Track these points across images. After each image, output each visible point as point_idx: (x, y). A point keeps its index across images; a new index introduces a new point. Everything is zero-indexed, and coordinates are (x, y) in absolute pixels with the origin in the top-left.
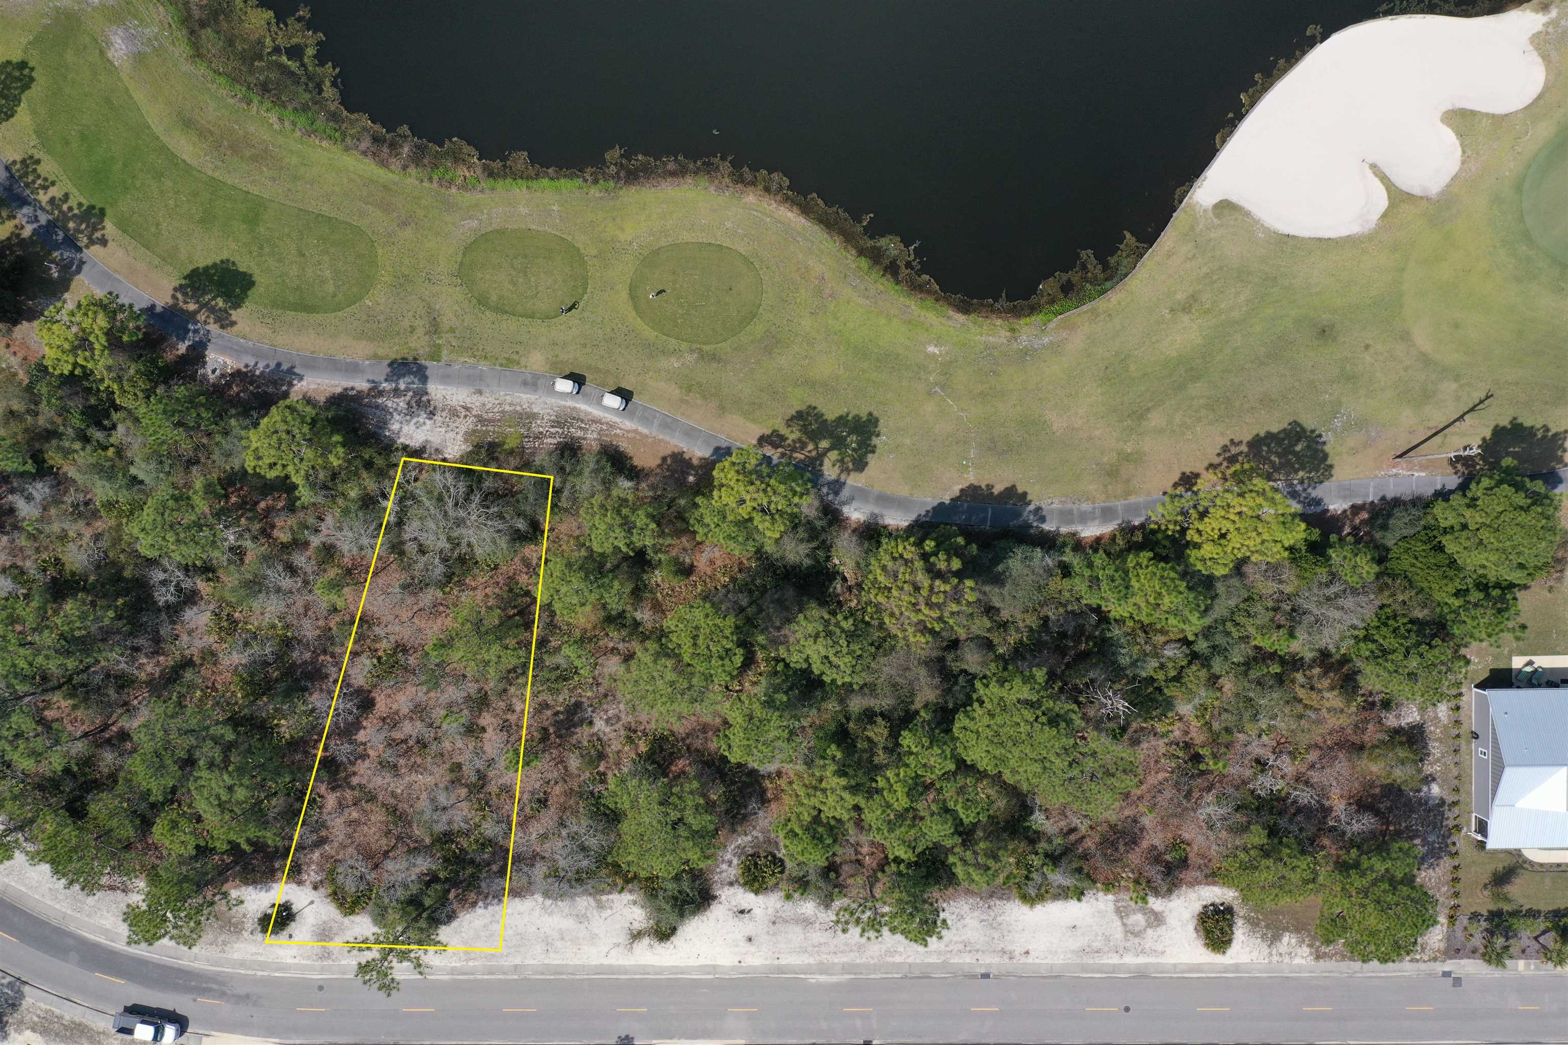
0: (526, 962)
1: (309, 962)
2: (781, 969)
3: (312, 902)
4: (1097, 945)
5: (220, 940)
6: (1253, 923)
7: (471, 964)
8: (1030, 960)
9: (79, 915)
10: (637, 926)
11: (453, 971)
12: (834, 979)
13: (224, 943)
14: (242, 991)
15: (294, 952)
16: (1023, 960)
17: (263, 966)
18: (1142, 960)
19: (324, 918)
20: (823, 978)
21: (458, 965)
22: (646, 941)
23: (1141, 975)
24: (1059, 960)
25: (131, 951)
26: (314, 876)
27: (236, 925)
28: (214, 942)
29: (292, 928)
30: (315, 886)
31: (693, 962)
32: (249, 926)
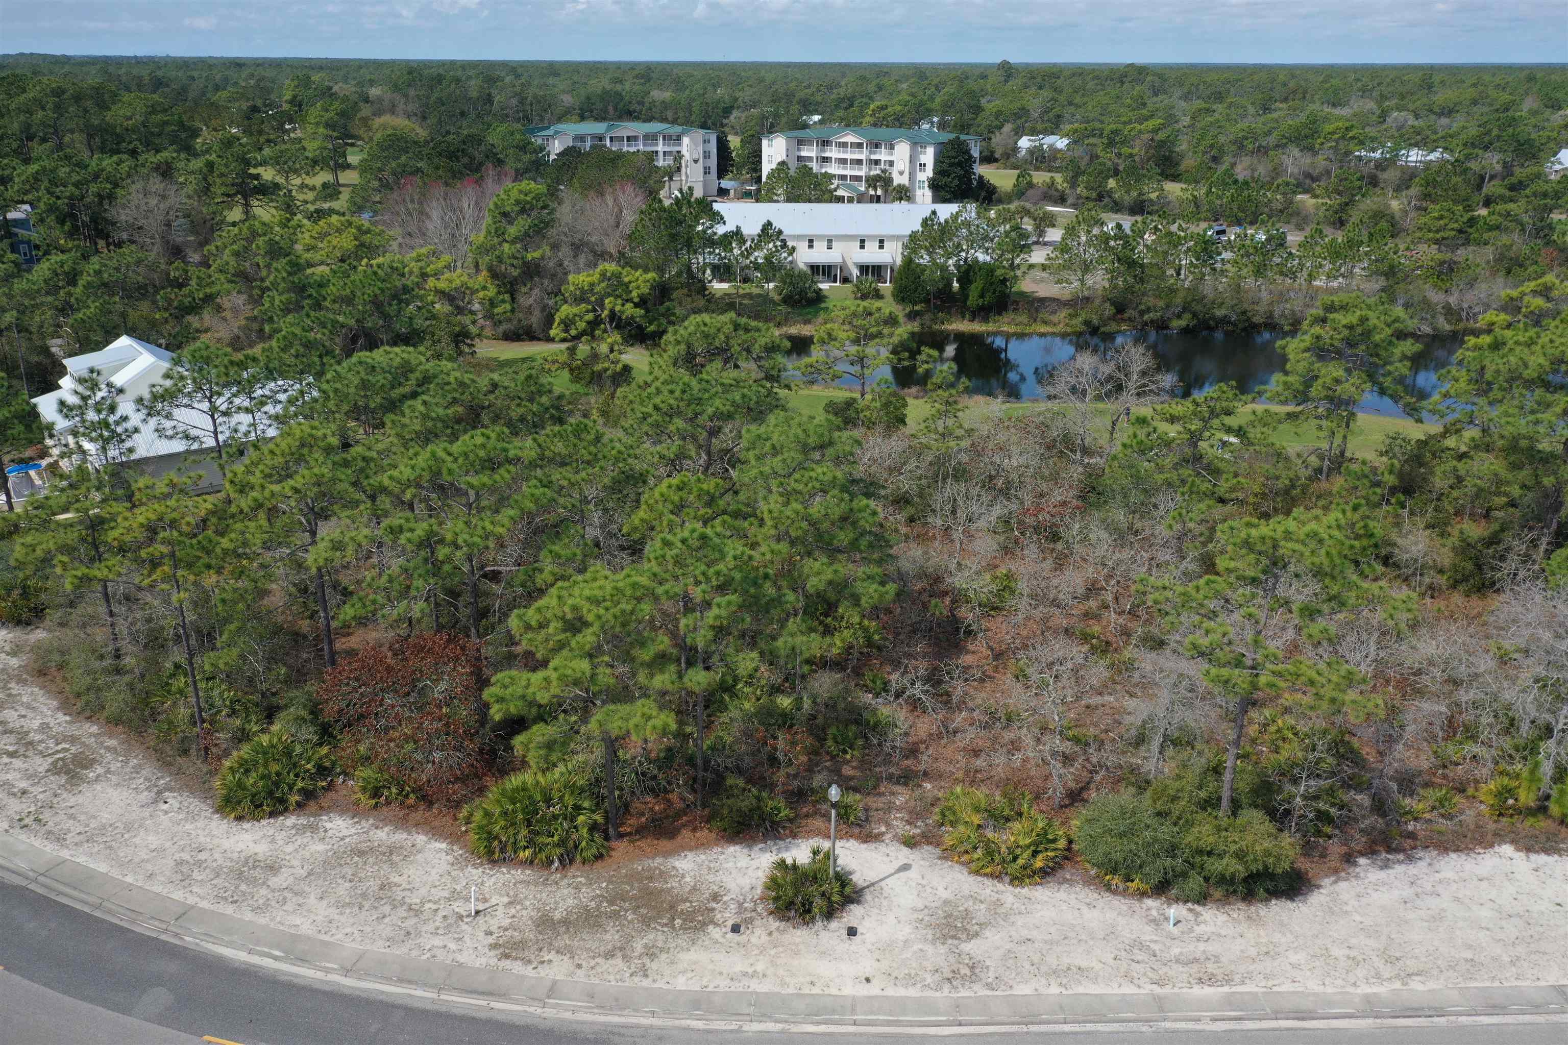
1: (913, 992)
3: (905, 867)
5: (638, 946)
7: (1416, 985)
9: (229, 910)
13: (651, 953)
15: (865, 964)
17: (764, 1004)
19: (945, 895)
21: (1382, 990)
25: (349, 982)
26: (901, 827)
27: (689, 917)
28: (620, 950)
29: (854, 914)
30: (910, 843)
32: (730, 915)
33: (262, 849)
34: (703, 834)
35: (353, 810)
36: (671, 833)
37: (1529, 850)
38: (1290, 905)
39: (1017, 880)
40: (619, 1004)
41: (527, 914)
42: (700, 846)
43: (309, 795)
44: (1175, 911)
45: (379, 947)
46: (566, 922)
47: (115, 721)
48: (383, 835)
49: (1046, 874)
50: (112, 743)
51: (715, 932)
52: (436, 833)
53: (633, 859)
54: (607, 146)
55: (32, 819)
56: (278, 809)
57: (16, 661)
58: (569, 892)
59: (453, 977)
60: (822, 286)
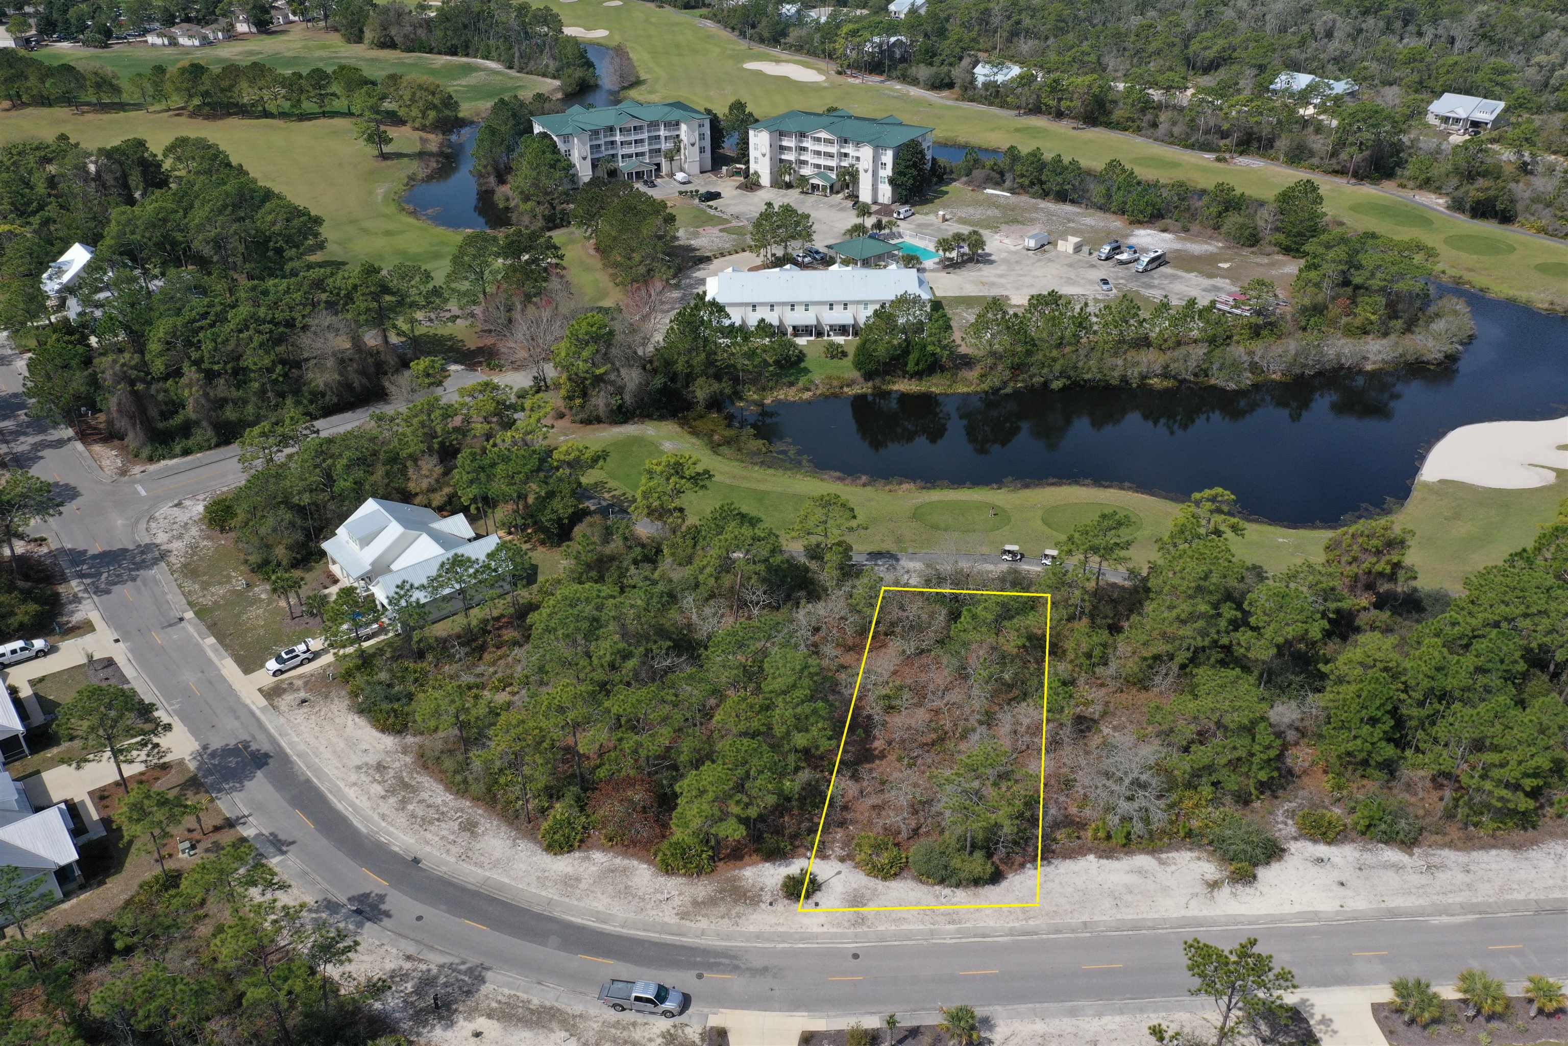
0: (1096, 918)
1: (840, 930)
2: (1393, 913)
3: (839, 873)
5: (733, 912)
7: (1031, 923)
9: (567, 900)
10: (1209, 877)
11: (1011, 932)
13: (739, 916)
14: (758, 963)
15: (822, 918)
17: (784, 936)
19: (855, 886)
20: (1445, 919)
21: (1017, 924)
22: (1226, 890)
25: (624, 931)
26: (839, 852)
27: (752, 899)
28: (727, 915)
29: (819, 896)
30: (842, 860)
31: (1287, 909)
32: (768, 898)
33: (570, 870)
34: (754, 857)
35: (602, 848)
36: (741, 858)
37: (1101, 857)
38: (991, 887)
39: (885, 879)
40: (729, 937)
41: (687, 899)
42: (754, 863)
43: (581, 841)
44: (947, 891)
45: (632, 915)
46: (703, 903)
47: (476, 799)
48: (619, 861)
49: (896, 875)
50: (480, 812)
51: (763, 906)
52: (641, 859)
53: (727, 871)
54: (618, 138)
55: (465, 856)
56: (571, 849)
57: (408, 759)
58: (702, 888)
59: (664, 928)
60: (802, 341)
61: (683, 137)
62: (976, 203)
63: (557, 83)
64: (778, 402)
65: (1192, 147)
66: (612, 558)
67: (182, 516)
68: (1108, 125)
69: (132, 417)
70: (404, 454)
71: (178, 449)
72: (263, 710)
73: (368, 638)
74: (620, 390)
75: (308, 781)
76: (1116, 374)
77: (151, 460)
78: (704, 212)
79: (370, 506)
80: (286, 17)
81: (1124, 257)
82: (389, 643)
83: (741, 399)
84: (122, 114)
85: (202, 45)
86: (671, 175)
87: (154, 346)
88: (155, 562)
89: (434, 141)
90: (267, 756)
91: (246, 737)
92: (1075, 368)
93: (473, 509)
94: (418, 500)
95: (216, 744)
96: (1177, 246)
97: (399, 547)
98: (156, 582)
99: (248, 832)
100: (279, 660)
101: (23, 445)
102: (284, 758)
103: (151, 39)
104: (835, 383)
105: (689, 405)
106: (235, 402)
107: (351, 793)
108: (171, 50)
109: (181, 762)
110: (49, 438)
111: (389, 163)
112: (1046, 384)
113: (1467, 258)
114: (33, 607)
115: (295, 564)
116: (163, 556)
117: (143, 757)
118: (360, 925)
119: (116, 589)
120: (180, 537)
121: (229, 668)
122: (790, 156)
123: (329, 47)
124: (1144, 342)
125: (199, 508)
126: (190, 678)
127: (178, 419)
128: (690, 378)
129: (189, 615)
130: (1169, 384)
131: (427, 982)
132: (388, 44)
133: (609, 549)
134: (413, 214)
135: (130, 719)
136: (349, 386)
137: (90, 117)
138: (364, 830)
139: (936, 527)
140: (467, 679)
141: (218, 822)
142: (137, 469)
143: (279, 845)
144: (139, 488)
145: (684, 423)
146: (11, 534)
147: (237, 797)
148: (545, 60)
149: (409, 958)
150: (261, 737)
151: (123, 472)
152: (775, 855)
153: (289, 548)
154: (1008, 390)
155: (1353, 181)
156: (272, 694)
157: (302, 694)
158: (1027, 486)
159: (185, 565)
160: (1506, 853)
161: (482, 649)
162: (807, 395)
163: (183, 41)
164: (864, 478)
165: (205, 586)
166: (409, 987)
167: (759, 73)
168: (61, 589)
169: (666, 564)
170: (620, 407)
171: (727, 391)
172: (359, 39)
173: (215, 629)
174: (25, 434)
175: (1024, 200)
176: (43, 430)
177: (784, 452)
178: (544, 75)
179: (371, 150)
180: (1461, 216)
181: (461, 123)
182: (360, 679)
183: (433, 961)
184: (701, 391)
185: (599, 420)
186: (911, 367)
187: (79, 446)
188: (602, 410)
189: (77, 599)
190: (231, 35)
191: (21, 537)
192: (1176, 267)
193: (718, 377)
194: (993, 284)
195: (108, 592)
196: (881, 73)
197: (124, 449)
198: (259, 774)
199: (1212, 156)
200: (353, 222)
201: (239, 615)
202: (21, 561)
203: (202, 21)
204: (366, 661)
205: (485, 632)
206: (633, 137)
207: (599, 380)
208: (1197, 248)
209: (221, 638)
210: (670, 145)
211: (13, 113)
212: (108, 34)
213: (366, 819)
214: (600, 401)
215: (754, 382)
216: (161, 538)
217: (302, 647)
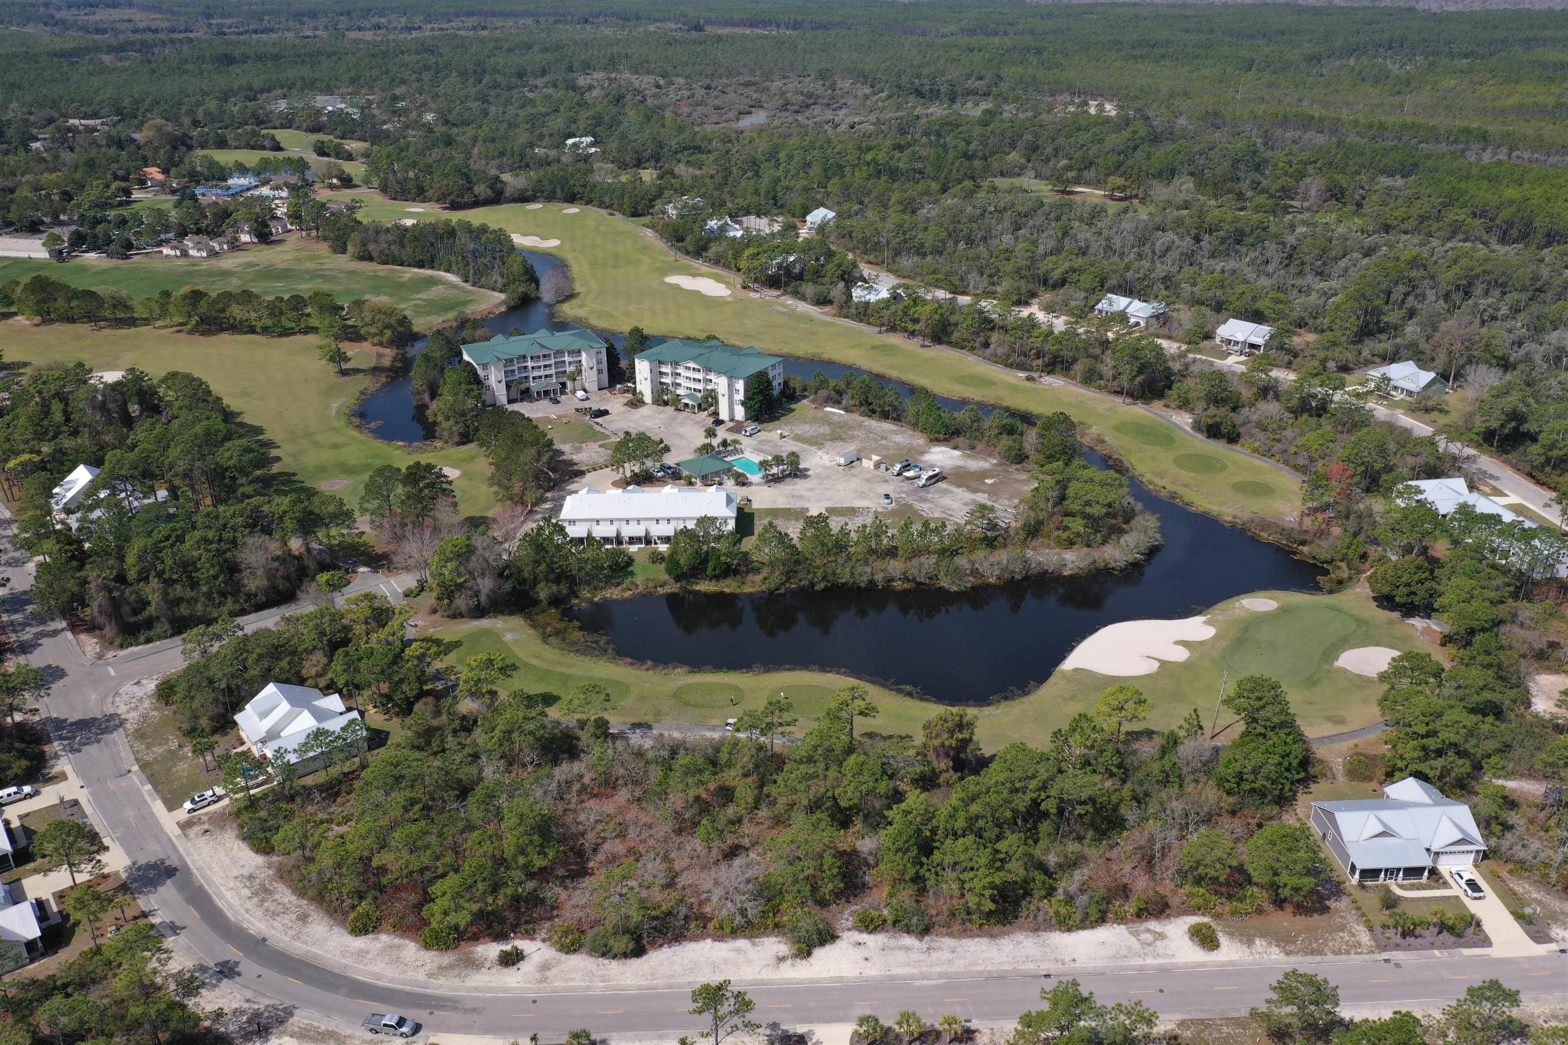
1: (529, 986)
2: (892, 978)
3: (539, 949)
4: (1123, 953)
5: (463, 974)
6: (1231, 935)
7: (655, 982)
8: (1078, 965)
9: (358, 965)
10: (781, 954)
11: (640, 988)
12: (934, 982)
13: (466, 976)
14: (470, 1005)
15: (520, 979)
16: (1072, 965)
17: (491, 989)
18: (1160, 961)
19: (547, 957)
20: (925, 982)
21: (645, 983)
22: (789, 962)
23: (1163, 970)
24: (1099, 964)
25: (390, 985)
26: (544, 935)
27: (477, 965)
28: (458, 976)
29: (521, 964)
30: (544, 941)
31: (825, 975)
32: (488, 965)
33: (363, 946)
34: (485, 939)
35: (388, 932)
36: (478, 939)
37: (715, 941)
38: (635, 959)
39: (567, 953)
40: (457, 990)
41: (435, 965)
42: (484, 943)
43: (375, 928)
44: (606, 961)
45: (397, 975)
46: (445, 968)
47: (310, 899)
48: (397, 941)
49: (575, 951)
50: (312, 908)
51: (483, 970)
52: (412, 940)
53: (465, 947)
54: (530, 364)
55: (296, 938)
56: (367, 932)
57: (271, 872)
58: (447, 958)
59: (416, 983)
60: (634, 548)
61: (584, 362)
62: (814, 421)
63: (503, 296)
64: (605, 599)
65: (1011, 366)
66: (438, 728)
67: (139, 692)
68: (949, 343)
69: (109, 616)
70: (300, 649)
71: (142, 639)
72: (178, 837)
73: (258, 786)
74: (477, 594)
75: (201, 887)
76: (865, 578)
77: (121, 647)
78: (591, 428)
79: (271, 688)
80: (284, 227)
81: (910, 474)
82: (273, 790)
83: (577, 597)
84: (133, 329)
85: (209, 256)
86: (574, 392)
87: (130, 559)
88: (116, 727)
89: (388, 355)
90: (176, 869)
91: (162, 856)
92: (834, 574)
93: (345, 691)
94: (310, 682)
95: (142, 861)
96: (960, 463)
97: (288, 719)
98: (115, 743)
99: (155, 920)
100: (193, 801)
101: (27, 635)
102: (187, 870)
103: (166, 251)
104: (651, 584)
105: (535, 602)
106: (188, 601)
107: (229, 895)
108: (181, 262)
109: (117, 873)
110: (48, 629)
111: (346, 378)
112: (812, 585)
113: (1185, 475)
114: (25, 763)
115: (214, 732)
116: (122, 723)
117: (89, 867)
118: (219, 981)
119: (85, 748)
120: (136, 708)
121: (158, 807)
122: (668, 380)
123: (318, 257)
124: (892, 552)
125: (151, 686)
126: (129, 814)
127: (145, 615)
128: (536, 581)
129: (136, 768)
130: (907, 586)
131: (257, 1015)
132: (367, 257)
133: (435, 723)
134: (358, 427)
135: (82, 844)
136: (274, 588)
137: (106, 332)
138: (233, 919)
139: (687, 704)
140: (321, 816)
141: (136, 914)
142: (110, 654)
143: (174, 929)
144: (111, 670)
145: (529, 617)
146: (12, 709)
147: (152, 897)
148: (495, 277)
149: (248, 1001)
150: (174, 857)
151: (100, 657)
152: (500, 937)
153: (212, 719)
154: (782, 591)
155: (1128, 400)
156: (185, 826)
157: (206, 827)
158: (768, 671)
159: (137, 731)
160: (985, 941)
161: (337, 794)
162: (628, 594)
163: (193, 252)
164: (649, 663)
165: (149, 746)
166: (245, 1018)
167: (677, 287)
168: (46, 748)
169: (478, 732)
170: (478, 606)
171: (564, 592)
172: (344, 251)
173: (153, 779)
174: (30, 625)
175: (856, 417)
176: (43, 622)
177: (596, 642)
178: (493, 289)
179: (332, 368)
180: (1200, 436)
181: (415, 337)
182: (245, 816)
183: (262, 1003)
184: (543, 592)
185: (462, 616)
186: (709, 572)
187: (69, 635)
188: (463, 608)
189: (56, 756)
190: (235, 246)
191: (20, 710)
192: (952, 483)
193: (557, 581)
194: (801, 497)
195: (79, 751)
196: (779, 288)
197: (102, 637)
198: (169, 882)
199: (1022, 375)
200: (308, 435)
201: (170, 769)
202: (20, 727)
203: (213, 233)
204: (252, 803)
205: (340, 782)
206: (542, 363)
207: (460, 587)
208: (975, 465)
209: (155, 786)
210: (572, 368)
211: (43, 328)
212: (130, 246)
213: (236, 912)
214: (462, 602)
215: (588, 583)
216: (122, 709)
217: (210, 793)
